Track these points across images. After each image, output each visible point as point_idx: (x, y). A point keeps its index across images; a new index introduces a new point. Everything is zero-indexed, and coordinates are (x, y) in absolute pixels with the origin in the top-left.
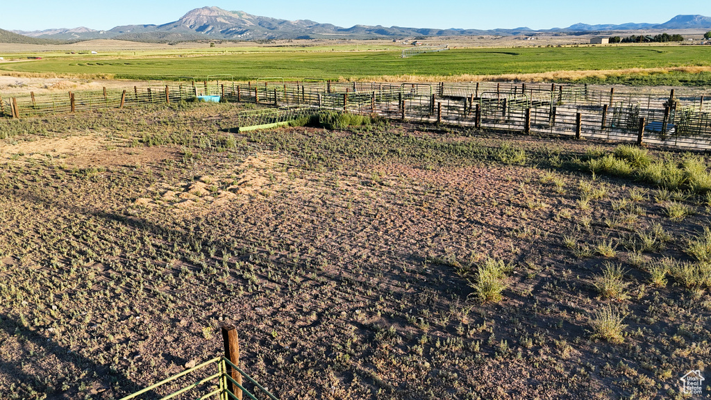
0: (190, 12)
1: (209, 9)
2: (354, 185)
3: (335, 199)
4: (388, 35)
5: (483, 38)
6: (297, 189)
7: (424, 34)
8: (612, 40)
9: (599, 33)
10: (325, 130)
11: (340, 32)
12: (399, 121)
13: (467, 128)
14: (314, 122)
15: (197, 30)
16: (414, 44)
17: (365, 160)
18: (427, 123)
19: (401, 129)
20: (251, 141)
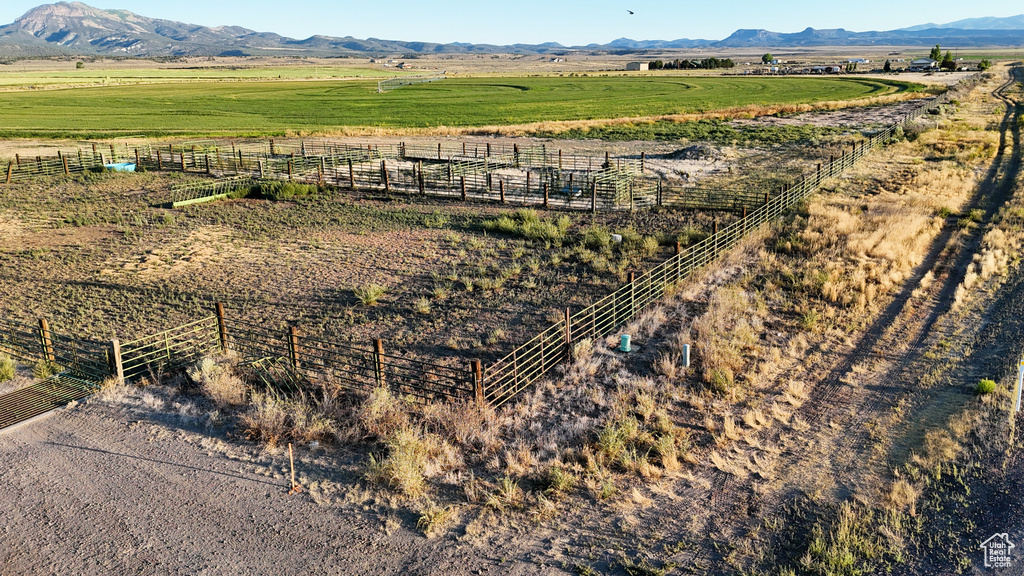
0: (34, 9)
1: (68, 6)
2: (294, 250)
3: (276, 260)
4: (364, 50)
5: (497, 57)
6: (243, 255)
7: (415, 50)
8: (652, 66)
9: (646, 52)
10: (268, 202)
11: (291, 45)
12: (348, 189)
13: (412, 195)
14: (256, 193)
15: (49, 39)
16: (400, 66)
17: (306, 229)
18: (376, 191)
19: (347, 199)
20: (189, 217)
